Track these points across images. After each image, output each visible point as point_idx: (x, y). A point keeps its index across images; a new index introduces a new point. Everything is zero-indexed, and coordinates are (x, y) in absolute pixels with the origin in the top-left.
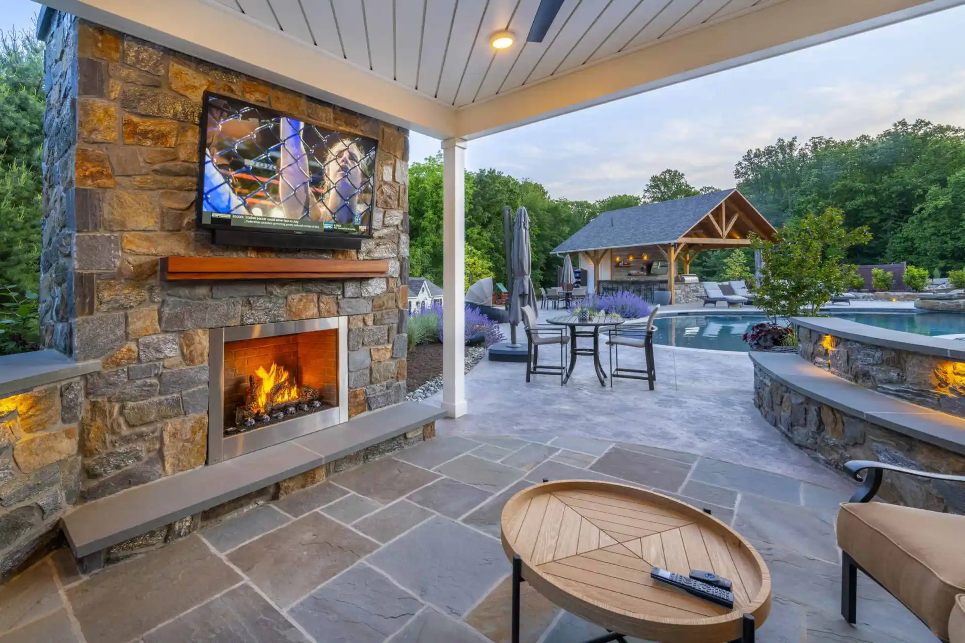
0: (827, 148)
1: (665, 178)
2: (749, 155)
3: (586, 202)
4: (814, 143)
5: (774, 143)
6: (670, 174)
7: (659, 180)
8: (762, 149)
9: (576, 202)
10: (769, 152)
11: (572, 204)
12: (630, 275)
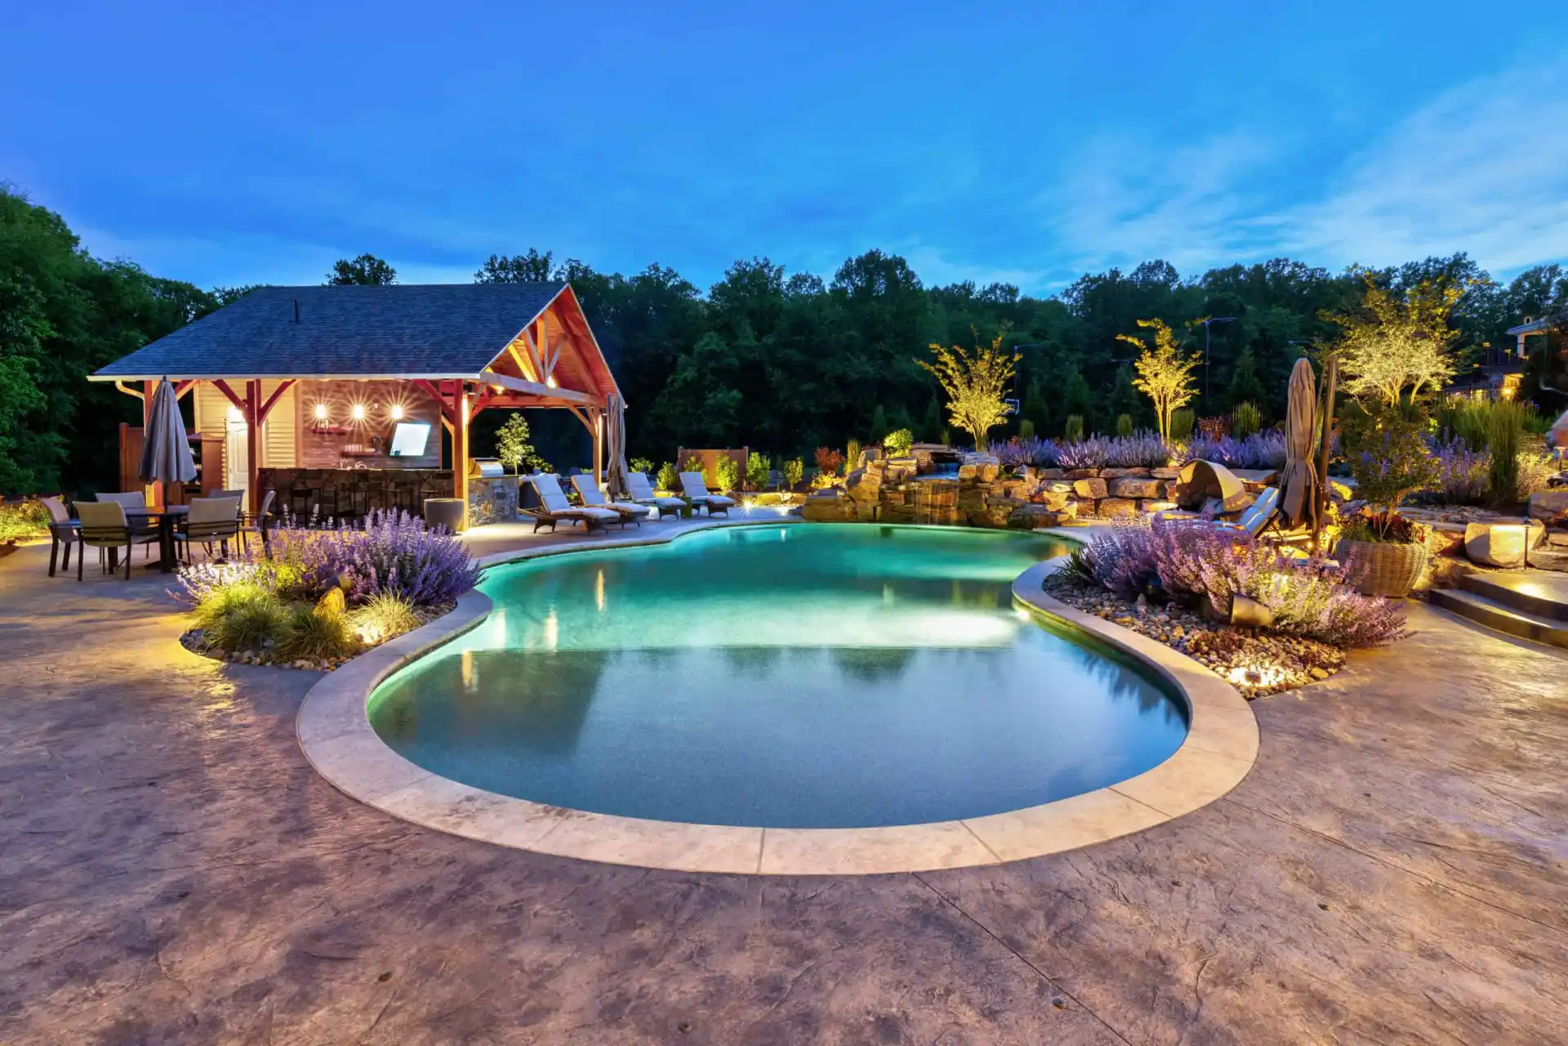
0: (585, 278)
1: (363, 270)
2: (492, 264)
3: (189, 287)
4: (571, 267)
5: (525, 254)
6: (372, 265)
7: (353, 269)
8: (510, 259)
9: (167, 283)
10: (518, 265)
11: (154, 283)
12: (345, 455)
